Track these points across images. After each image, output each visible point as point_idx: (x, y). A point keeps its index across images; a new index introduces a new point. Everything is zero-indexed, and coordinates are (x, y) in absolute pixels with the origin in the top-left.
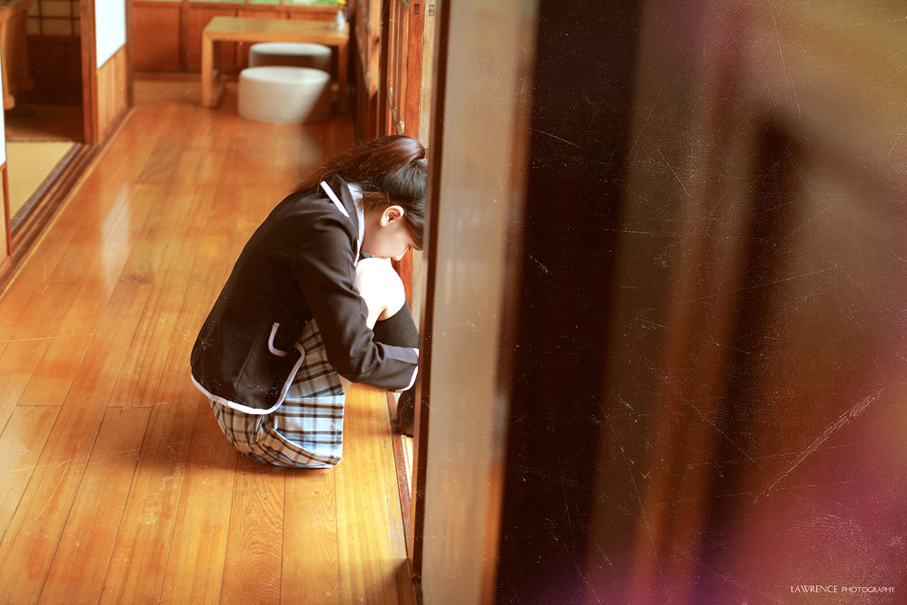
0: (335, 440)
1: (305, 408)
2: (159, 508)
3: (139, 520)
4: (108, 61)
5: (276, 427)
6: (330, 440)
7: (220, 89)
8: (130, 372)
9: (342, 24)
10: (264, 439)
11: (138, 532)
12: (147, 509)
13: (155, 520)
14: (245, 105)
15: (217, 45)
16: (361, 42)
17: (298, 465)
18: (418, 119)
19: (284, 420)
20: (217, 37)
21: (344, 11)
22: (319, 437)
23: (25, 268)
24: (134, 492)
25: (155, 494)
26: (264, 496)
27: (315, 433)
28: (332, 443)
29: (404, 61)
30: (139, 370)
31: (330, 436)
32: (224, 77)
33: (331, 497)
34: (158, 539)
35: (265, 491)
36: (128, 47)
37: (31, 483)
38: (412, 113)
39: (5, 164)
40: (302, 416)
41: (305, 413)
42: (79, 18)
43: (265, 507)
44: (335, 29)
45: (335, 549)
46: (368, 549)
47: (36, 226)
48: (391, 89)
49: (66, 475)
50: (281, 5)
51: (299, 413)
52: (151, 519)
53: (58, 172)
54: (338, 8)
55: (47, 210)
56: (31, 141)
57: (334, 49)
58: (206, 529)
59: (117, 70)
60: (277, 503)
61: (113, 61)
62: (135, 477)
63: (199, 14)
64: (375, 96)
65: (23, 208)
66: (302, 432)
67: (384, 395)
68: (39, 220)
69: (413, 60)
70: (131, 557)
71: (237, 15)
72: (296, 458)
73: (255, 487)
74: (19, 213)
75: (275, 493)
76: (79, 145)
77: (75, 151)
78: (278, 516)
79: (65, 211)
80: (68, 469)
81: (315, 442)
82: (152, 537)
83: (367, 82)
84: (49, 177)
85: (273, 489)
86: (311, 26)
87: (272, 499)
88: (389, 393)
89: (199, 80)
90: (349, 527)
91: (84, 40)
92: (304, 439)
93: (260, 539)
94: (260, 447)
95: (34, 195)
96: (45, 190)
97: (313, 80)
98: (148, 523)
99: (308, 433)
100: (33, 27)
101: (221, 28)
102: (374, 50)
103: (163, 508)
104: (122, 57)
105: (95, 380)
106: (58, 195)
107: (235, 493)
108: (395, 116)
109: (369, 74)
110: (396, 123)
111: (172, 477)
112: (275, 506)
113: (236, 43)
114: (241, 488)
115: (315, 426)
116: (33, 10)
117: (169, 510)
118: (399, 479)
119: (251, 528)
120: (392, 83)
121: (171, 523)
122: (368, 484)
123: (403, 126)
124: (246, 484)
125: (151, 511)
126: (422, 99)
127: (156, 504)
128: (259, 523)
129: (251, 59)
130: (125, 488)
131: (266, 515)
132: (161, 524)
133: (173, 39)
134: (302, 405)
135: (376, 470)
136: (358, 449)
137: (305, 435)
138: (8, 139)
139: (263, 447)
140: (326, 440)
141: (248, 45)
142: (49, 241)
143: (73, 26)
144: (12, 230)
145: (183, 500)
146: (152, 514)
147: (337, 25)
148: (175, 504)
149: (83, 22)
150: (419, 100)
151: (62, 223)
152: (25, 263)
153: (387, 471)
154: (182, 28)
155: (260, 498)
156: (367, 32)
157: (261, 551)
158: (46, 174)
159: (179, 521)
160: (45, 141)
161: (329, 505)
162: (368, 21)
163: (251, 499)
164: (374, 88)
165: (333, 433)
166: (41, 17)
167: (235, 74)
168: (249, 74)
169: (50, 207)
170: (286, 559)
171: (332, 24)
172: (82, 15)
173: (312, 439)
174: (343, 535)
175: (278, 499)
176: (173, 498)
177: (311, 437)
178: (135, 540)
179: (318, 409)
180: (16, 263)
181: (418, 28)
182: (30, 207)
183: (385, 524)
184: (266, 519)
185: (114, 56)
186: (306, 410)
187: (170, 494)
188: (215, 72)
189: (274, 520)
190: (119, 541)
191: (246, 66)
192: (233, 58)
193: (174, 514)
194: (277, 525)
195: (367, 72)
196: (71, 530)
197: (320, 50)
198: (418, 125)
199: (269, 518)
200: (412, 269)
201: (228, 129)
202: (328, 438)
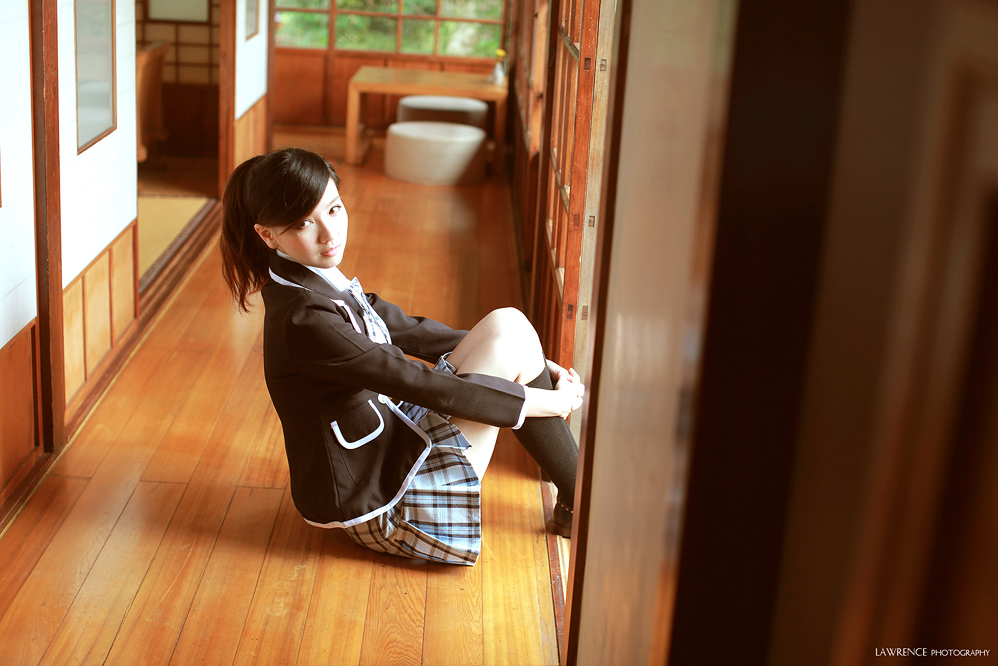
0: (473, 533)
1: (438, 497)
2: (290, 599)
3: (268, 611)
4: (247, 113)
5: (407, 519)
6: (467, 533)
7: (365, 146)
8: (262, 449)
9: (500, 77)
10: (394, 533)
11: (266, 624)
12: (276, 600)
13: (285, 612)
14: (393, 162)
15: (364, 97)
16: (521, 97)
17: (436, 560)
18: (586, 184)
19: (416, 511)
20: (365, 89)
21: (503, 63)
22: (455, 530)
23: (153, 333)
24: (263, 581)
25: (286, 583)
26: (404, 590)
27: (450, 525)
28: (470, 536)
29: (572, 119)
30: (271, 447)
31: (467, 528)
32: (371, 132)
33: (477, 595)
34: (288, 633)
35: (405, 586)
36: (268, 98)
37: (154, 565)
38: (579, 177)
39: (136, 220)
40: (435, 506)
41: (438, 502)
42: (217, 66)
43: (405, 602)
44: (492, 83)
45: (480, 652)
46: (516, 654)
47: (165, 288)
48: (555, 150)
49: (190, 558)
50: (434, 55)
51: (431, 502)
52: (280, 610)
53: (189, 230)
54: (497, 60)
55: (176, 272)
56: (162, 196)
57: (491, 104)
58: (340, 623)
59: (256, 122)
60: (419, 599)
61: (251, 113)
62: (265, 564)
63: (346, 63)
64: (537, 155)
65: (152, 268)
66: (436, 525)
67: (538, 484)
68: (169, 282)
69: (582, 118)
70: (258, 651)
71: (386, 65)
72: (432, 551)
73: (394, 580)
74: (147, 274)
75: (416, 588)
76: (213, 202)
77: (208, 209)
78: (419, 614)
79: (197, 272)
80: (193, 553)
81: (450, 536)
82: (281, 630)
83: (527, 141)
84: (180, 236)
85: (414, 583)
86: (465, 79)
87: (413, 596)
88: (544, 483)
89: (344, 135)
90: (497, 629)
91: (223, 89)
92: (439, 532)
93: (398, 637)
94: (392, 544)
95: (164, 254)
96: (176, 249)
97: (468, 138)
98: (278, 615)
99: (443, 525)
100: (169, 75)
101: (368, 78)
102: (535, 107)
103: (294, 599)
104: (262, 108)
105: (224, 456)
106: (190, 255)
107: (372, 586)
108: (559, 179)
109: (529, 133)
110: (560, 187)
111: (304, 566)
112: (415, 601)
113: (383, 96)
114: (379, 581)
115: (450, 518)
116: (170, 56)
117: (300, 601)
118: (552, 577)
119: (388, 625)
120: (556, 143)
121: (302, 615)
122: (518, 581)
123: (568, 191)
124: (384, 577)
125: (281, 602)
126: (590, 161)
127: (287, 594)
128: (398, 620)
129: (400, 113)
130: (254, 576)
131: (406, 612)
132: (292, 616)
133: (317, 90)
134: (435, 493)
135: (527, 567)
136: (508, 543)
137: (440, 528)
138: (139, 194)
139: (396, 543)
140: (463, 533)
141: (396, 98)
142: (177, 306)
143: (211, 74)
144: (140, 290)
145: (316, 592)
146: (282, 605)
147: (495, 79)
148: (307, 595)
149: (223, 71)
150: (587, 163)
151: (192, 286)
152: (153, 326)
153: (539, 569)
154: (327, 79)
155: (399, 592)
156: (529, 87)
157: (399, 651)
158: (177, 232)
159: (311, 614)
160: (177, 196)
161: (475, 603)
162: (530, 75)
163: (390, 593)
164: (535, 148)
165: (470, 525)
166: (177, 64)
167: (382, 129)
168: (399, 129)
169: (180, 268)
170: (426, 660)
171: (490, 78)
172: (221, 63)
173: (447, 532)
174: (490, 637)
175: (420, 595)
176: (305, 589)
177: (446, 530)
178: (263, 632)
179: (453, 498)
180: (143, 326)
181: (587, 84)
182: (159, 267)
183: (536, 627)
184: (406, 616)
185: (254, 107)
186: (440, 500)
187: (302, 584)
188: (361, 127)
189: (414, 617)
190: (245, 632)
191: (394, 120)
192: (381, 112)
193: (306, 605)
194: (418, 623)
195: (527, 130)
196: (195, 618)
197: (476, 106)
198: (585, 190)
199: (410, 616)
200: (574, 348)
201: (374, 190)
202: (465, 531)
